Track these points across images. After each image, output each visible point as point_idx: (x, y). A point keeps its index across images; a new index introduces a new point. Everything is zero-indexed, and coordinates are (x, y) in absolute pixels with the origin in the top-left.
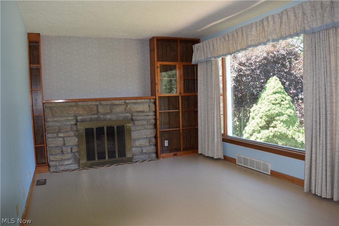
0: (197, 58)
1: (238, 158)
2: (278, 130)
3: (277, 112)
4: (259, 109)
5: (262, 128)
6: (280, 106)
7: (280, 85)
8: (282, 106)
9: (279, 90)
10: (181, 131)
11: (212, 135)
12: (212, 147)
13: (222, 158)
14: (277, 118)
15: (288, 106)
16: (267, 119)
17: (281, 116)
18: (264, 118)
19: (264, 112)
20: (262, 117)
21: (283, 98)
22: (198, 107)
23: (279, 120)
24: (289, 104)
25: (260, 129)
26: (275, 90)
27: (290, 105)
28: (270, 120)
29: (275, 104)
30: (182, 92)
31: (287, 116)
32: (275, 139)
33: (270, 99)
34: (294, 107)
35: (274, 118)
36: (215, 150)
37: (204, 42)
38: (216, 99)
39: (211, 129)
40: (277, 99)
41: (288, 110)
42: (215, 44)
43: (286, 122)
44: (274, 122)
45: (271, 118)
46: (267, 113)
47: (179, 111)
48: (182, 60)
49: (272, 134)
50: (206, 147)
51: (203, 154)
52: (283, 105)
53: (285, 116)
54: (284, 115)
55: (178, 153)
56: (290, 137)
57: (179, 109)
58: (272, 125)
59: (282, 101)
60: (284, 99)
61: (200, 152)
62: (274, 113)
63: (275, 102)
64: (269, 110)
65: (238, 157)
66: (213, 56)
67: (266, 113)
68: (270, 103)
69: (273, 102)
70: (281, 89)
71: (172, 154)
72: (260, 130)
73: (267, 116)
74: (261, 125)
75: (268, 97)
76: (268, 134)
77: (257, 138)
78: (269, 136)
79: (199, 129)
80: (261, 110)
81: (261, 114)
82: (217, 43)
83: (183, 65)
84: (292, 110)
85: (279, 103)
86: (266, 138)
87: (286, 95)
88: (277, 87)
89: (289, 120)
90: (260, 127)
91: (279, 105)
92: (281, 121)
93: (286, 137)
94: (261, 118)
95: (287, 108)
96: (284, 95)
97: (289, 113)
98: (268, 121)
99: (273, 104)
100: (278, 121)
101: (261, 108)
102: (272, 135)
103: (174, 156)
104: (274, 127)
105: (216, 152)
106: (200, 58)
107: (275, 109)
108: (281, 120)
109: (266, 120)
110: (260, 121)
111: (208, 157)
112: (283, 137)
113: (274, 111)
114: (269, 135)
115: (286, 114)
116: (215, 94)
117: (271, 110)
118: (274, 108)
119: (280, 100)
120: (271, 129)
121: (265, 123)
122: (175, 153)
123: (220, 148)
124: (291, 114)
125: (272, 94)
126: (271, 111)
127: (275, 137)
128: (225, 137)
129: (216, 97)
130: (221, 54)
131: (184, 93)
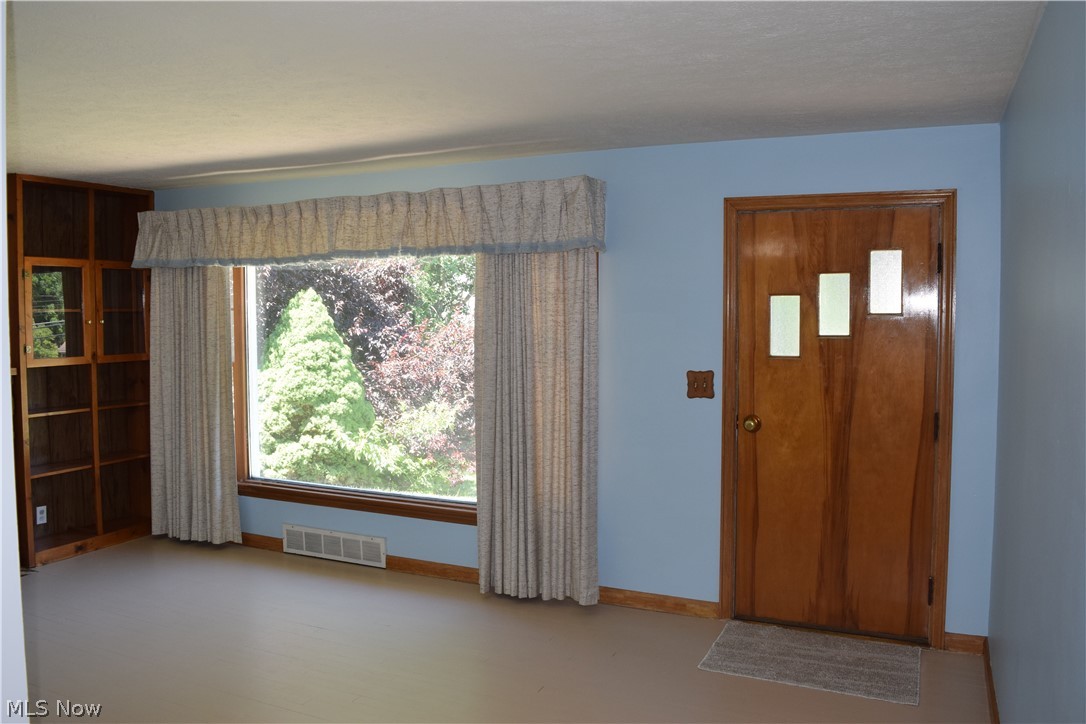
0: (154, 253)
1: (287, 534)
2: (324, 441)
3: (320, 391)
4: (270, 382)
5: (281, 437)
6: (329, 374)
7: (325, 316)
8: (334, 374)
9: (324, 328)
10: (97, 471)
11: (204, 479)
12: (205, 514)
13: (239, 540)
14: (322, 407)
15: (346, 373)
16: (293, 411)
17: (332, 403)
18: (284, 410)
19: (285, 391)
20: (279, 405)
21: (334, 352)
22: (152, 397)
23: (326, 413)
24: (350, 368)
25: (273, 439)
26: (312, 330)
27: (351, 372)
28: (301, 414)
29: (314, 370)
30: (100, 352)
31: (346, 401)
32: (318, 467)
33: (300, 356)
34: (360, 375)
35: (312, 407)
36: (217, 518)
37: (183, 212)
38: (218, 377)
39: (199, 462)
40: (320, 354)
41: (347, 386)
42: (224, 226)
43: (345, 418)
44: (313, 419)
45: (305, 408)
46: (293, 394)
47: (91, 411)
48: (101, 254)
49: (308, 453)
50: (184, 513)
51: (170, 536)
52: (336, 370)
53: (342, 400)
54: (339, 400)
55: (89, 541)
56: (357, 456)
57: (89, 405)
58: (309, 427)
59: (332, 360)
60: (336, 356)
61: (156, 530)
62: (311, 394)
63: (314, 364)
64: (299, 387)
65: (289, 533)
66: (215, 256)
67: (291, 395)
68: (301, 367)
69: (309, 363)
70: (329, 325)
71: (71, 546)
72: (272, 444)
73: (291, 401)
74: (276, 429)
75: (293, 350)
76: (298, 456)
77: (267, 467)
78: (302, 461)
79: (152, 463)
80: (277, 387)
81: (274, 399)
82: (230, 224)
83: (103, 270)
84: (357, 384)
85: (324, 367)
86: (294, 464)
87: (340, 343)
88: (319, 321)
89: (351, 411)
90: (274, 435)
91: (324, 371)
92: (332, 416)
93: (345, 459)
94: (277, 409)
95: (346, 380)
96: (335, 344)
97: (350, 394)
98: (295, 417)
99: (309, 369)
100: (324, 417)
101: (274, 381)
102: (309, 456)
103: (77, 552)
104: (312, 433)
105: (218, 526)
106: (164, 254)
107: (314, 384)
108: (331, 412)
109: (290, 413)
110: (275, 417)
111: (190, 543)
112: (337, 459)
113: (314, 388)
114: (302, 456)
115: (345, 396)
116: (215, 363)
117: (304, 386)
118: (313, 379)
119: (328, 357)
120: (305, 439)
121: (289, 423)
122: (79, 543)
123: (229, 513)
124: (356, 397)
125: (305, 342)
126: (305, 388)
127: (317, 462)
128: (244, 481)
129: (218, 371)
130: (243, 257)
131: (105, 354)
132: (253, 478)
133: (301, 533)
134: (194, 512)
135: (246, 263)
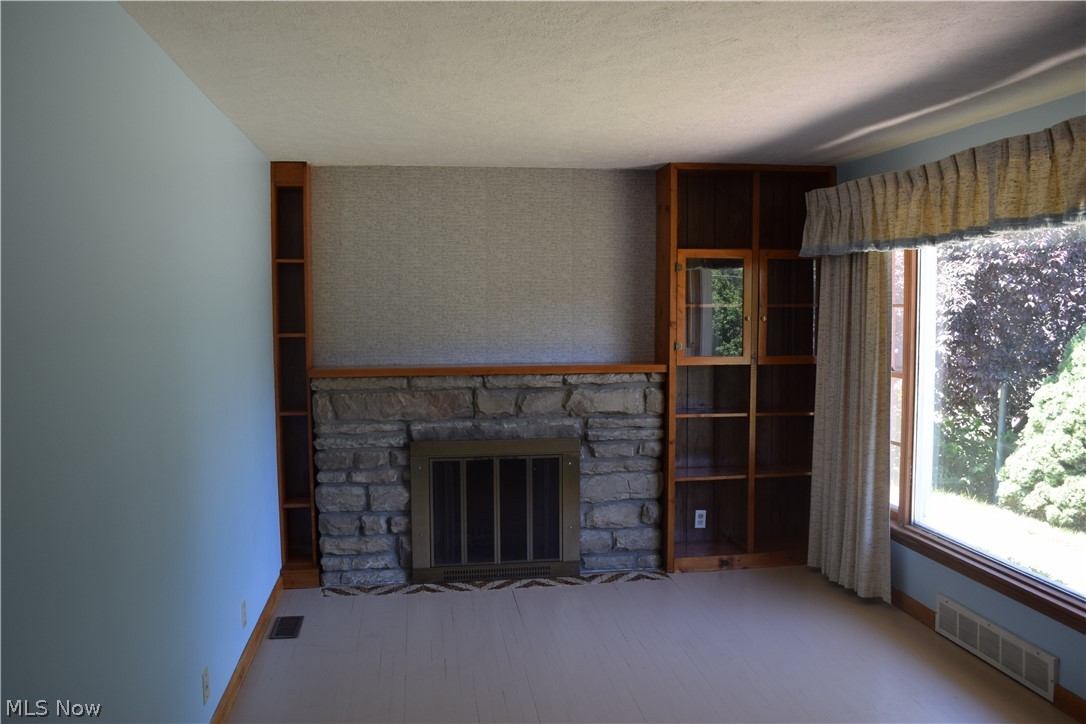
1: (942, 610)
4: (1065, 397)
5: (1072, 467)
10: (751, 485)
12: (853, 556)
13: (888, 598)
18: (1079, 433)
30: (762, 353)
36: (864, 565)
37: (842, 186)
38: (875, 390)
39: (853, 492)
42: (879, 200)
47: (748, 417)
48: (767, 242)
50: (835, 549)
51: (822, 571)
55: (737, 557)
57: (747, 410)
61: (811, 562)
65: (942, 606)
66: (870, 238)
71: (715, 560)
72: (1060, 475)
74: (1066, 456)
79: (813, 483)
81: (1068, 418)
82: (885, 196)
83: (768, 260)
94: (1070, 431)
101: (1070, 396)
103: (720, 566)
110: (1066, 441)
111: (836, 585)
116: (873, 373)
122: (725, 557)
123: (881, 562)
128: (903, 527)
129: (876, 382)
130: (897, 237)
131: (768, 354)
132: (915, 525)
133: (956, 613)
134: (844, 551)
135: (920, 244)
